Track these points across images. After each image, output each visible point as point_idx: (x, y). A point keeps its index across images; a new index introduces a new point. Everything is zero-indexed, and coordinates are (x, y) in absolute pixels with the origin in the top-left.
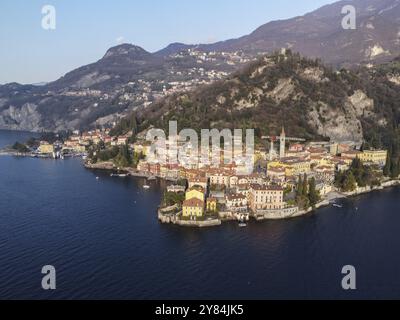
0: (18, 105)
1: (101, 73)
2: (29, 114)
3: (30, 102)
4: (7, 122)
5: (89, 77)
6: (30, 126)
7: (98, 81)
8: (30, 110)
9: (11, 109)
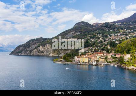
0: (44, 45)
1: (76, 32)
2: (48, 49)
3: (48, 44)
4: (39, 52)
5: (71, 33)
6: (48, 53)
7: (75, 35)
8: (48, 47)
9: (41, 47)
